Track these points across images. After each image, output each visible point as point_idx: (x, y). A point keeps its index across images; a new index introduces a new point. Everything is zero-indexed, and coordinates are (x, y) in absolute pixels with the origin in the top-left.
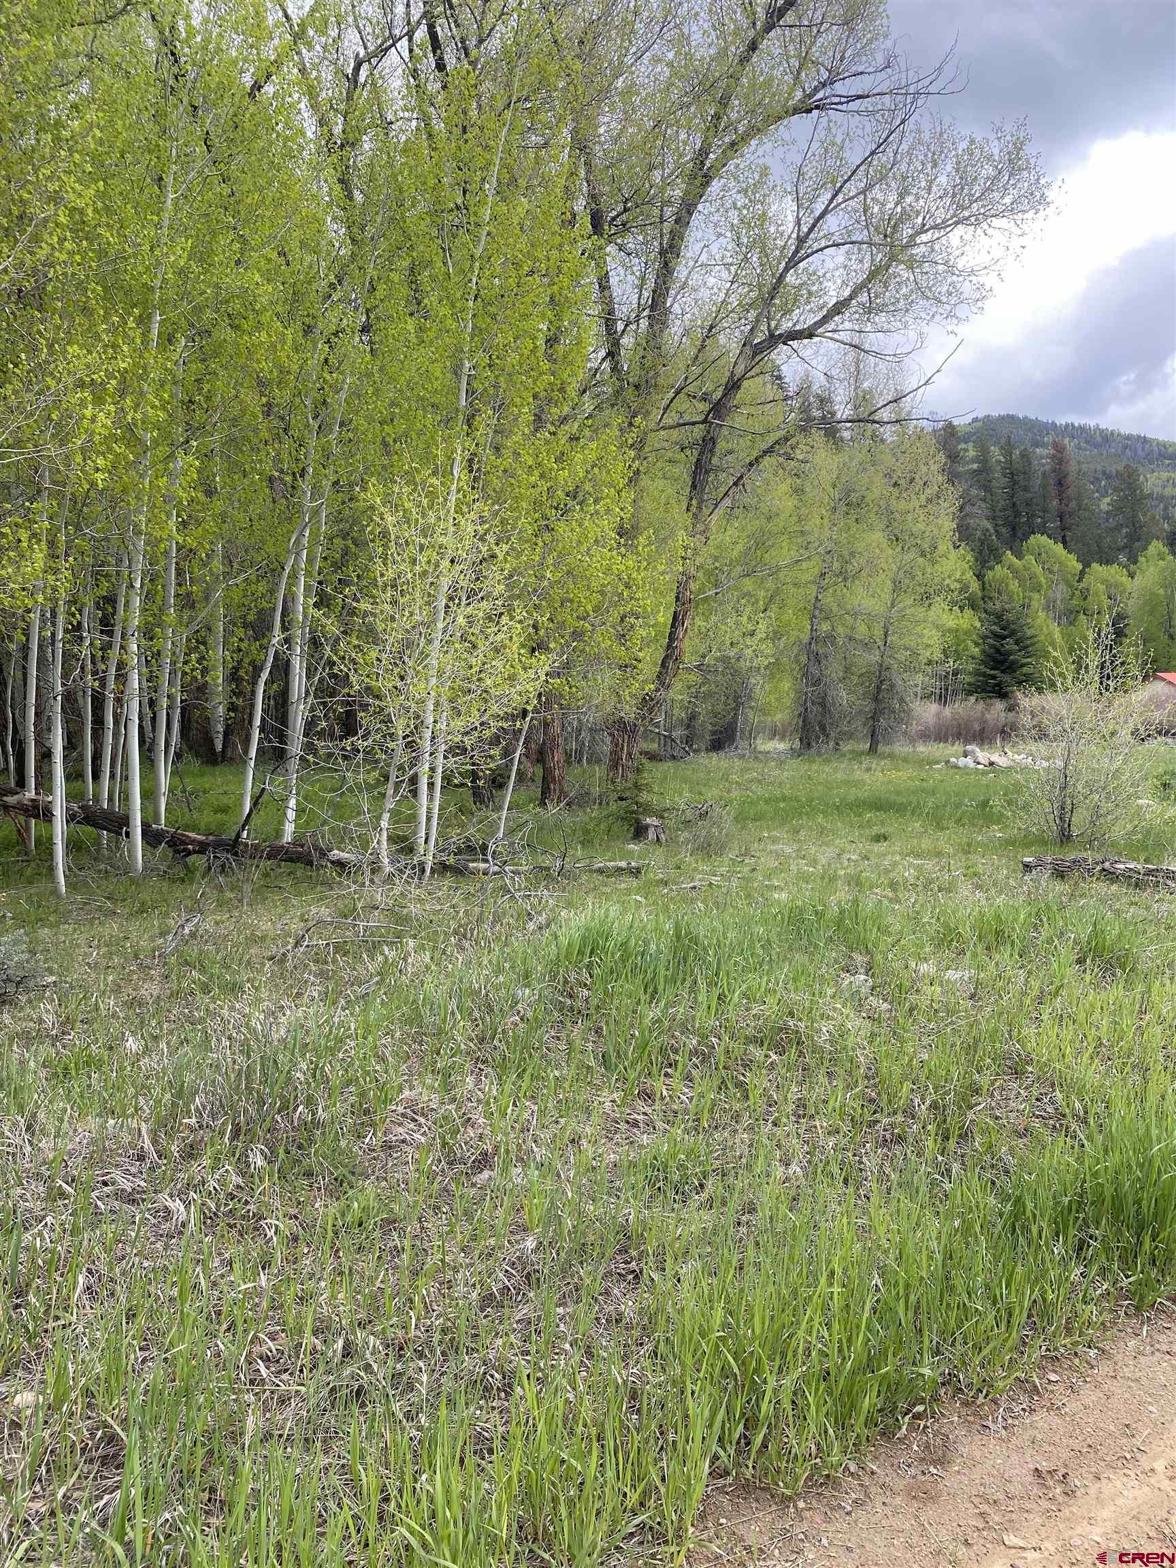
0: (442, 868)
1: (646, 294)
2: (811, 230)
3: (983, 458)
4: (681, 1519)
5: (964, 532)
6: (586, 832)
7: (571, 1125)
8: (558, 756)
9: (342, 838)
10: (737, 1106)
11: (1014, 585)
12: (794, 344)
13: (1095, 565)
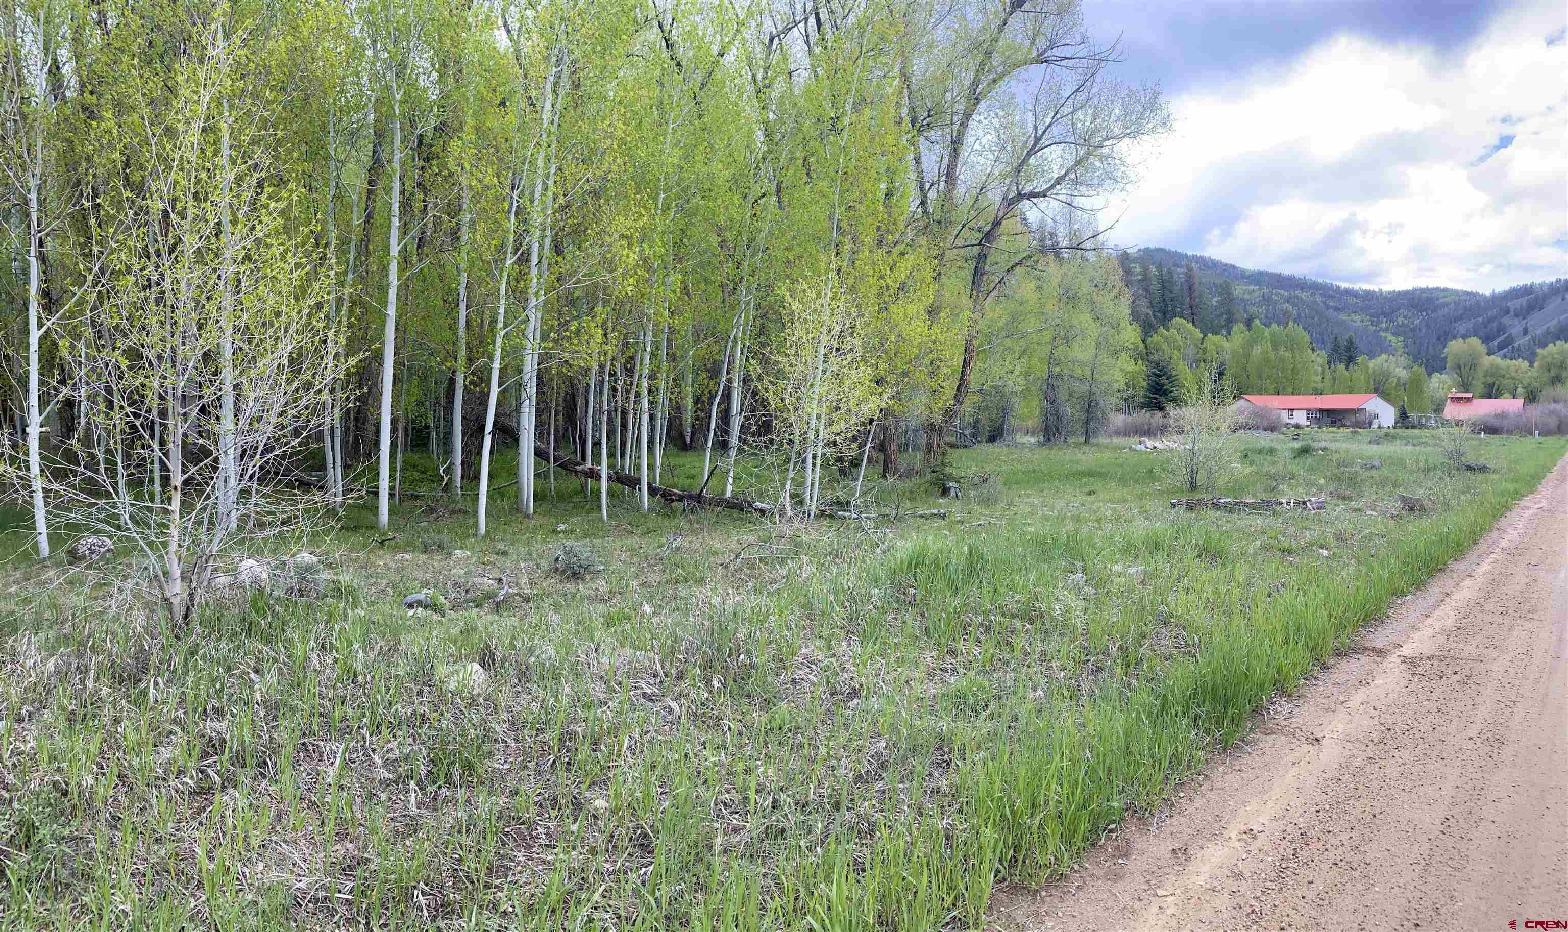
0: (822, 514)
1: (943, 166)
2: (1044, 132)
3: (1145, 273)
4: (978, 913)
5: (1135, 316)
6: (911, 492)
7: (905, 672)
8: (894, 446)
9: (761, 495)
10: (1007, 657)
11: (1165, 346)
12: (1035, 200)
13: (1210, 335)
